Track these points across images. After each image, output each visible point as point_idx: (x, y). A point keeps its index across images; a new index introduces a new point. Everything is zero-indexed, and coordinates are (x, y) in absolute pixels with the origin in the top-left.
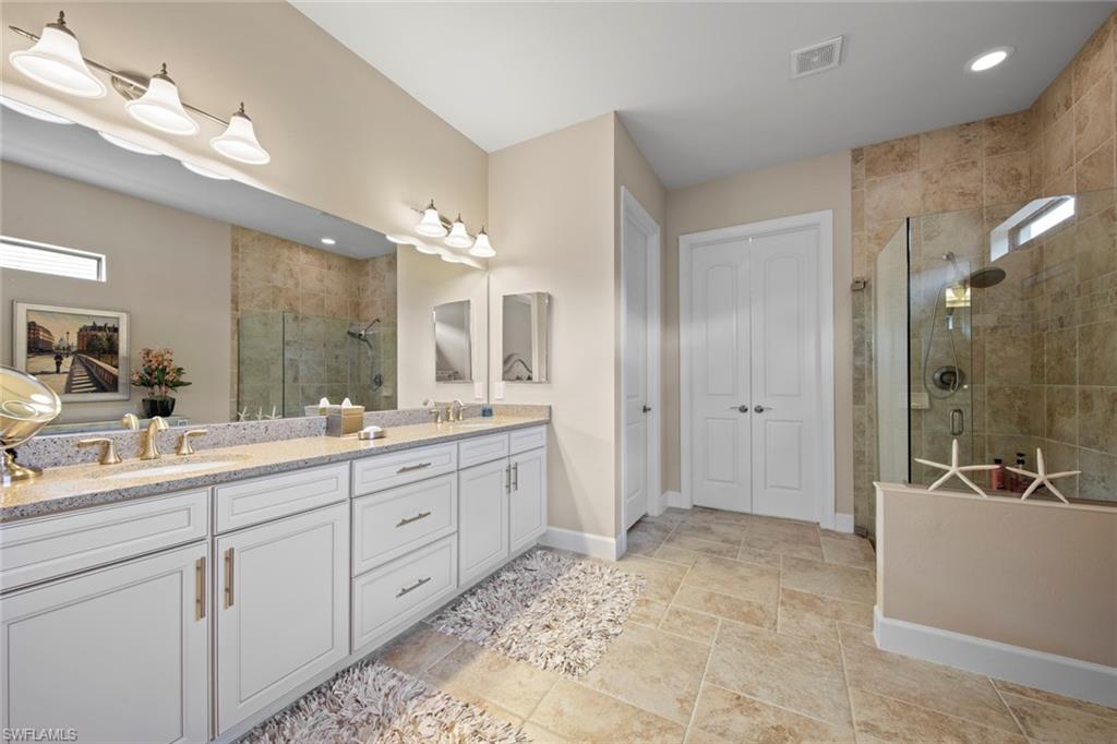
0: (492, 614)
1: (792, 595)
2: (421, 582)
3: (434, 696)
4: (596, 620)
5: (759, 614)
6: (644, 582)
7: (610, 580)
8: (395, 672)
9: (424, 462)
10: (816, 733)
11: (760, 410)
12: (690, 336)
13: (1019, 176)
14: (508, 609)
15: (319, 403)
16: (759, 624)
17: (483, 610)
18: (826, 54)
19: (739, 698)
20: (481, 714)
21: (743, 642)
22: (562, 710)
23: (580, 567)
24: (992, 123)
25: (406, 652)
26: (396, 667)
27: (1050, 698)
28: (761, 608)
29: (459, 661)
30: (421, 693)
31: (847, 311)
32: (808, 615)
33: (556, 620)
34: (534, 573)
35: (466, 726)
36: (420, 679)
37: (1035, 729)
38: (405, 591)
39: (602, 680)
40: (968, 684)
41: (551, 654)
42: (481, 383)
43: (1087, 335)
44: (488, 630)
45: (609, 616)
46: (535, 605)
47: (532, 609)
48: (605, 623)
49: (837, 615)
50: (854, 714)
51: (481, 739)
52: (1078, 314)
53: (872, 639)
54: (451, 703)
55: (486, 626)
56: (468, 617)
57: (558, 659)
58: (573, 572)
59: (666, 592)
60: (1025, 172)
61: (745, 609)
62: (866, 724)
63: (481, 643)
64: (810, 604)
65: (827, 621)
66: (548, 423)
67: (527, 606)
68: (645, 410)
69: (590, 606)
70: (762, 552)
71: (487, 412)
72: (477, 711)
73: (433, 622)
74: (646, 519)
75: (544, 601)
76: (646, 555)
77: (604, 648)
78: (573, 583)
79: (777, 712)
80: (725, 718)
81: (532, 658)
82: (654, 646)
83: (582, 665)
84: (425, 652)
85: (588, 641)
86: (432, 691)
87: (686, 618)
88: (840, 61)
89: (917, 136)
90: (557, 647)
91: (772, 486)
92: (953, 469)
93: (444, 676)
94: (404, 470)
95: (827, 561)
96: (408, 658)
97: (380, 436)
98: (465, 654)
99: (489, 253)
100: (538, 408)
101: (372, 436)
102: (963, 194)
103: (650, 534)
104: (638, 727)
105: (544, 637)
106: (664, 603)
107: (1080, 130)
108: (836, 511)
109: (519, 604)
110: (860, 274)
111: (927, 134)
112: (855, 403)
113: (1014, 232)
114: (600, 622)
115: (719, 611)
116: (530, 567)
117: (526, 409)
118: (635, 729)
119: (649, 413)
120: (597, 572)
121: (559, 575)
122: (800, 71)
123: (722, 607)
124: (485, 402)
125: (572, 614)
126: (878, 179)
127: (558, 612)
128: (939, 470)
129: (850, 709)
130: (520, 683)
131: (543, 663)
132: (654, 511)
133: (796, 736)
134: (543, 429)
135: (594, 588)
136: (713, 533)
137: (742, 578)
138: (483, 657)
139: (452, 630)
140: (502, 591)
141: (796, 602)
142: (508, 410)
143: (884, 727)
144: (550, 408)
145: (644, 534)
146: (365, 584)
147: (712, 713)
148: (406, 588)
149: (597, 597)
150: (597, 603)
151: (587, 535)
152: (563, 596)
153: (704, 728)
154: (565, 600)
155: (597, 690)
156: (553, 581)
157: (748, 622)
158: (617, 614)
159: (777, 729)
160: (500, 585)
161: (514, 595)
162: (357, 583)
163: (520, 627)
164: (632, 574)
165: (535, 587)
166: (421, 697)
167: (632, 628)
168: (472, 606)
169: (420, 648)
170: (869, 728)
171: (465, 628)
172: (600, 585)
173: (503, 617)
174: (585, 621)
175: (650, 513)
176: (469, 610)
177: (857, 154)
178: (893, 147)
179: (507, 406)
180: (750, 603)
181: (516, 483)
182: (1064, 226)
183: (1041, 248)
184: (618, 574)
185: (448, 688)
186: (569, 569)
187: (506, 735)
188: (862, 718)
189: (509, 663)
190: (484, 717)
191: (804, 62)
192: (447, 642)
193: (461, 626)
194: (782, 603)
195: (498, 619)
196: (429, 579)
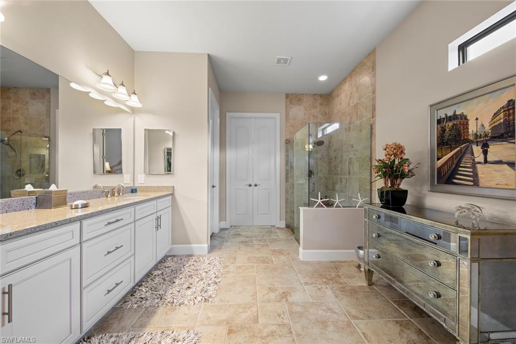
0: (156, 291)
1: (274, 251)
2: (117, 284)
3: (142, 336)
4: (209, 279)
5: (267, 260)
6: (223, 259)
7: (208, 262)
8: (110, 335)
9: (119, 218)
10: (294, 290)
11: (256, 185)
12: (230, 155)
13: (326, 113)
14: (164, 287)
15: (24, 188)
16: (268, 263)
17: (150, 291)
18: (286, 61)
19: (270, 288)
20: (172, 333)
21: (265, 270)
22: (209, 317)
23: (193, 260)
24: (321, 96)
25: (112, 324)
26: (109, 332)
27: (340, 262)
28: (266, 258)
29: (148, 317)
30: (134, 338)
31: (284, 150)
32: (281, 256)
33: (191, 284)
34: (171, 268)
35: (168, 340)
36: (128, 332)
37: (339, 271)
38: (109, 291)
39: (220, 300)
40: (324, 264)
41: (195, 298)
42: (129, 175)
43: (341, 162)
44: (158, 298)
45: (214, 276)
46: (177, 281)
47: (177, 283)
48: (213, 279)
49: (289, 254)
50: (301, 280)
51: (178, 341)
52: (339, 156)
53: (299, 258)
54: (153, 335)
55: (156, 297)
56: (143, 296)
57: (199, 298)
58: (190, 263)
59: (232, 260)
60: (327, 113)
61: (262, 259)
62: (305, 283)
63: (157, 305)
64: (281, 252)
65: (287, 256)
66: (172, 195)
67: (174, 283)
68: (213, 187)
69: (204, 274)
70: (261, 239)
71: (134, 191)
72: (169, 332)
73: (122, 305)
74: (214, 235)
75: (181, 278)
76: (219, 249)
77: (217, 288)
78: (192, 267)
79: (282, 288)
80: (268, 296)
81: (186, 302)
82: (235, 281)
83: (210, 297)
84: (124, 320)
85: (209, 288)
86: (139, 334)
87: (243, 268)
88: (289, 64)
89: (303, 94)
90: (196, 294)
91: (260, 214)
92: (319, 201)
93: (143, 326)
94: (109, 223)
95: (281, 238)
96: (115, 326)
97: (85, 206)
98: (150, 313)
99: (139, 105)
100: (167, 188)
101: (80, 206)
102: (314, 116)
103: (218, 241)
104: (241, 310)
105: (189, 292)
106: (233, 265)
107: (340, 104)
108: (280, 220)
109: (169, 283)
110: (288, 137)
111: (306, 95)
112: (286, 182)
113: (323, 130)
114: (211, 279)
115: (254, 262)
116: (167, 266)
117: (159, 189)
118: (240, 311)
119: (215, 188)
120: (202, 260)
121: (184, 266)
122: (277, 63)
123: (255, 261)
124: (131, 185)
125: (197, 280)
126: (293, 106)
127: (191, 281)
128: (315, 201)
129: (300, 281)
130: (185, 314)
131: (193, 303)
132: (216, 231)
133: (289, 293)
134: (170, 198)
135: (203, 267)
136: (242, 235)
137: (257, 249)
138: (161, 310)
139: (136, 305)
140: (157, 280)
141: (276, 253)
142: (146, 189)
143: (309, 282)
144: (173, 187)
145: (215, 241)
146: (88, 292)
147: (263, 296)
148: (110, 289)
149: (206, 270)
150: (207, 272)
151: (193, 245)
152: (189, 274)
153: (263, 302)
154: (192, 275)
155: (220, 304)
156: (182, 269)
157: (264, 263)
158: (217, 274)
159: (283, 293)
160: (154, 278)
161: (165, 280)
162: (85, 292)
163: (174, 292)
164: (217, 257)
165: (174, 274)
166: (135, 339)
167: (225, 277)
168: (144, 291)
169: (120, 319)
170: (306, 284)
171: (144, 302)
172: (205, 265)
173: (163, 291)
174: (204, 281)
175: (215, 232)
176: (142, 293)
177: (287, 96)
178: (297, 96)
179: (147, 187)
180: (262, 257)
181: (160, 226)
182: (336, 130)
183: (331, 136)
184: (211, 259)
185: (148, 330)
186: (188, 262)
187: (189, 335)
188: (304, 281)
189: (175, 308)
190: (174, 333)
191: (279, 61)
192: (135, 312)
193: (141, 302)
194: (273, 254)
195: (161, 292)
196: (122, 281)
